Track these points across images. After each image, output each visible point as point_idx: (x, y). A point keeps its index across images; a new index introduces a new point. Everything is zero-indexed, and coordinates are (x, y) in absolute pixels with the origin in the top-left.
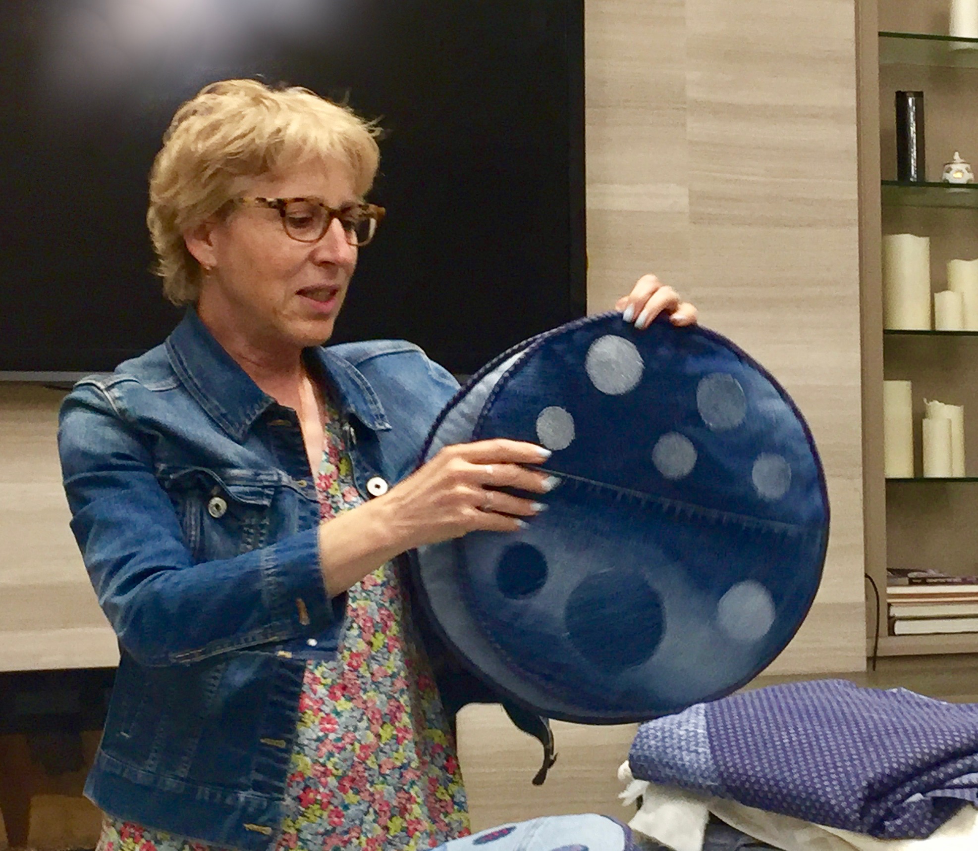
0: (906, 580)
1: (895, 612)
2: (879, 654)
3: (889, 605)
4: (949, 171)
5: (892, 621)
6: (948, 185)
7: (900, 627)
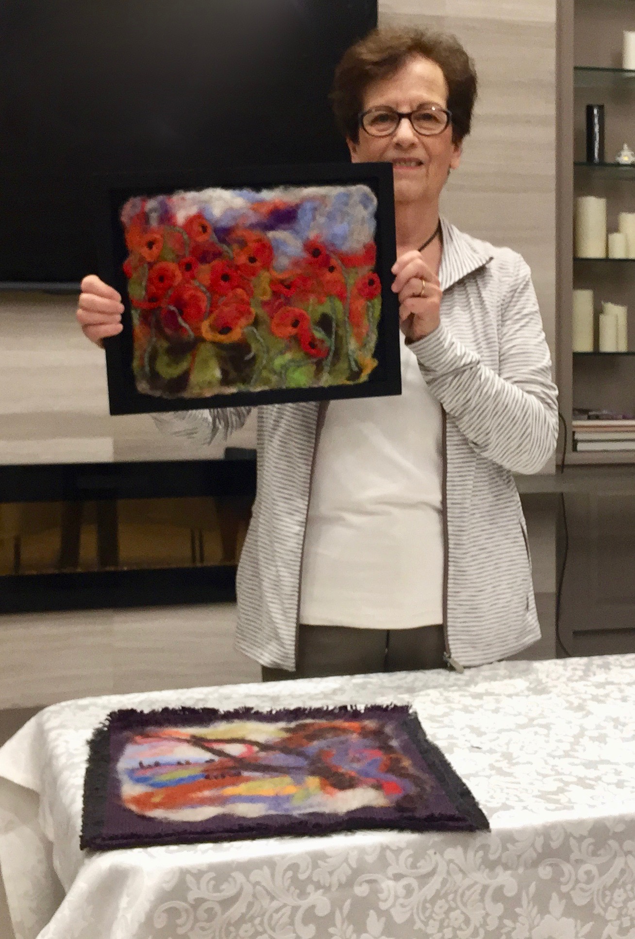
0: (586, 416)
1: (578, 436)
2: (566, 463)
3: (574, 433)
4: (620, 156)
5: (575, 442)
6: (618, 165)
7: (580, 447)
